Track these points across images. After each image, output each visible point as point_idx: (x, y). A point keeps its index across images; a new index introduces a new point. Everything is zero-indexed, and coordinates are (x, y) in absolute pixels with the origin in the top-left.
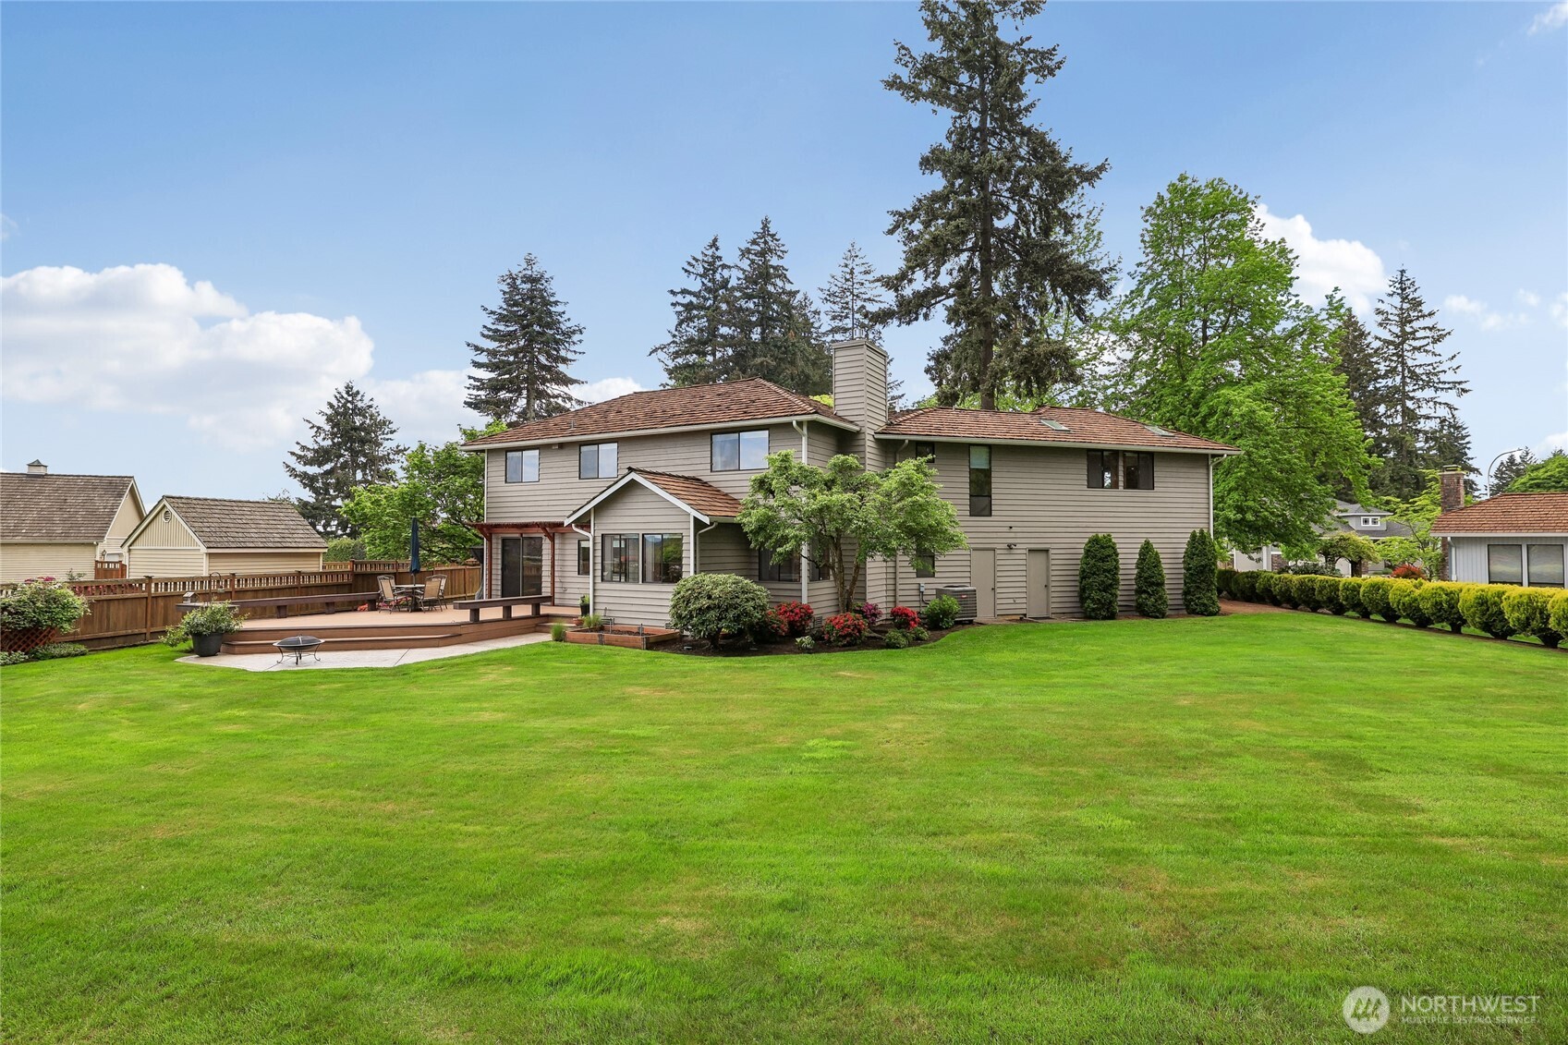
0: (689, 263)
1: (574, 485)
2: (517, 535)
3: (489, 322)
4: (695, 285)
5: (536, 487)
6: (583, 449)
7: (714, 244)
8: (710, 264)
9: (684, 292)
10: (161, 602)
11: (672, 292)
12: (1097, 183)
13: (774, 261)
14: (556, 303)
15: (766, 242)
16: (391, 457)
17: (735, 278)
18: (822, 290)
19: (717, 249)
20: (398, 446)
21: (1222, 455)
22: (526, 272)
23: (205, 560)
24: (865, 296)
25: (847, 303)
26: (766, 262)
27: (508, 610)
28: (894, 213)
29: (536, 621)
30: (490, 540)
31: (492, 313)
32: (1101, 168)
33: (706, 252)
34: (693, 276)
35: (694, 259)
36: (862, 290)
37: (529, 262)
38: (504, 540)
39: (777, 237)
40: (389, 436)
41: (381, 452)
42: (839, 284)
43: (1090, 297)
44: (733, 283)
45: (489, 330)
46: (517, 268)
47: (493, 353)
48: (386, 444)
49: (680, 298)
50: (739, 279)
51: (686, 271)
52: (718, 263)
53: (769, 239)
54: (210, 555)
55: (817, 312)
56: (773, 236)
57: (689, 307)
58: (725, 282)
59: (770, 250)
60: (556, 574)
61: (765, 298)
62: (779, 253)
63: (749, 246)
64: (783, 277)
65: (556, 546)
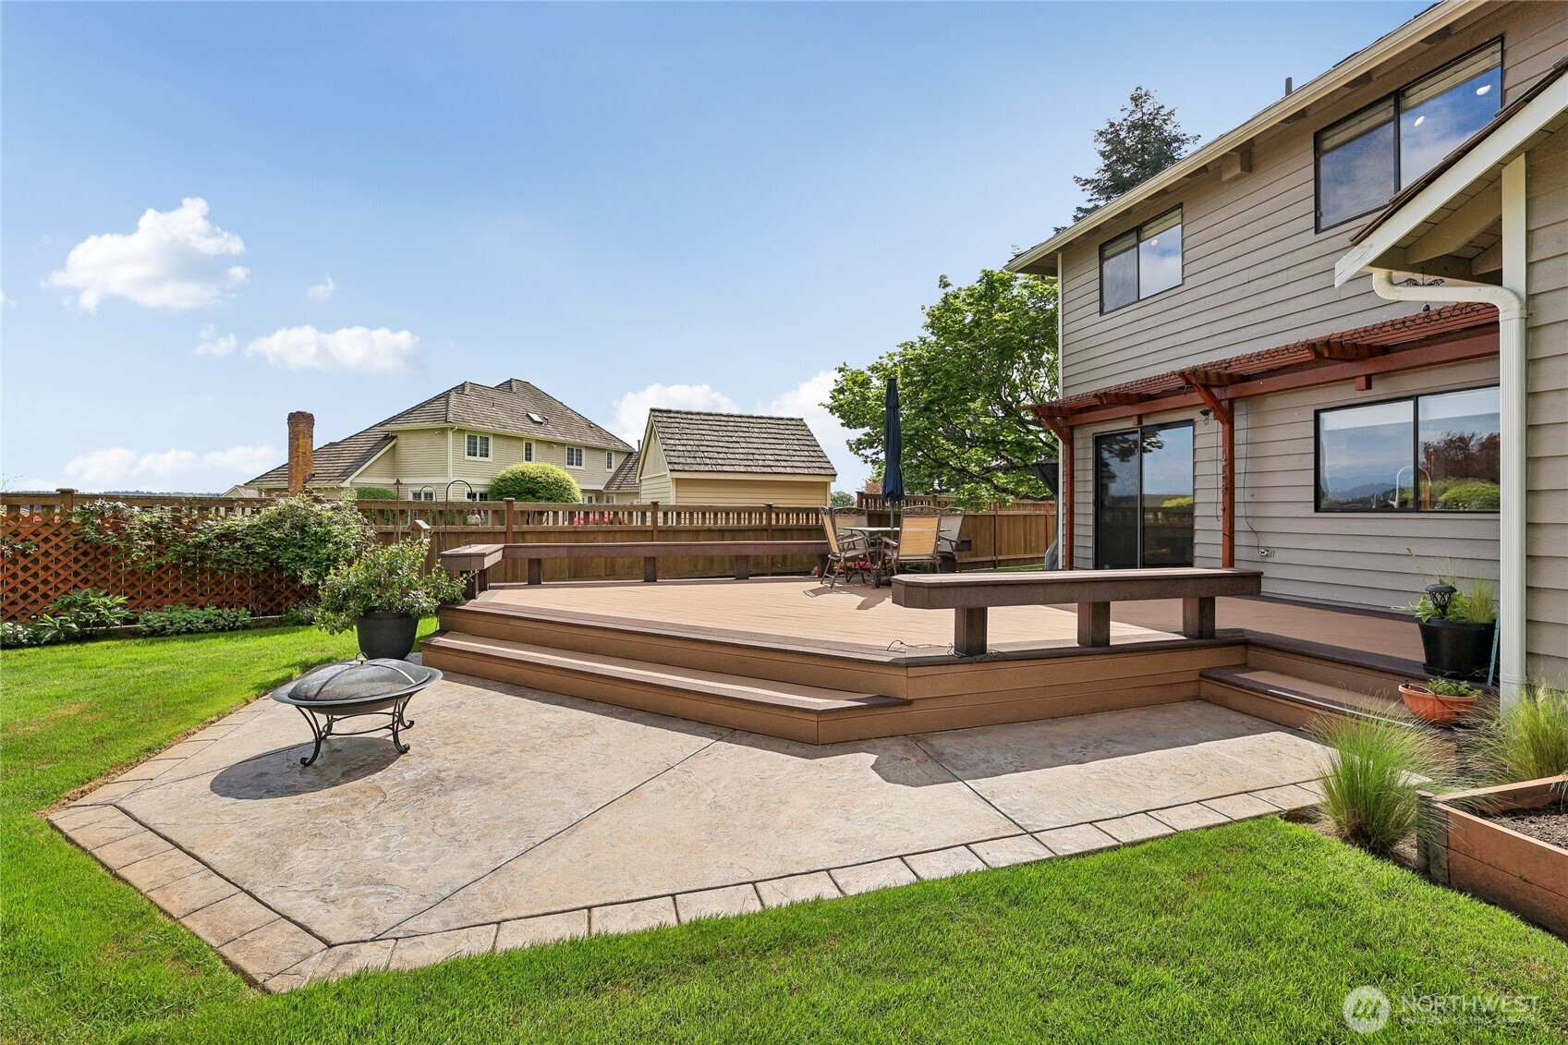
2: (1130, 424)
5: (1176, 301)
23: (672, 488)
27: (1096, 619)
29: (1204, 659)
30: (1070, 443)
37: (1138, 100)
38: (1099, 441)
54: (678, 481)
60: (1239, 510)
65: (1240, 436)
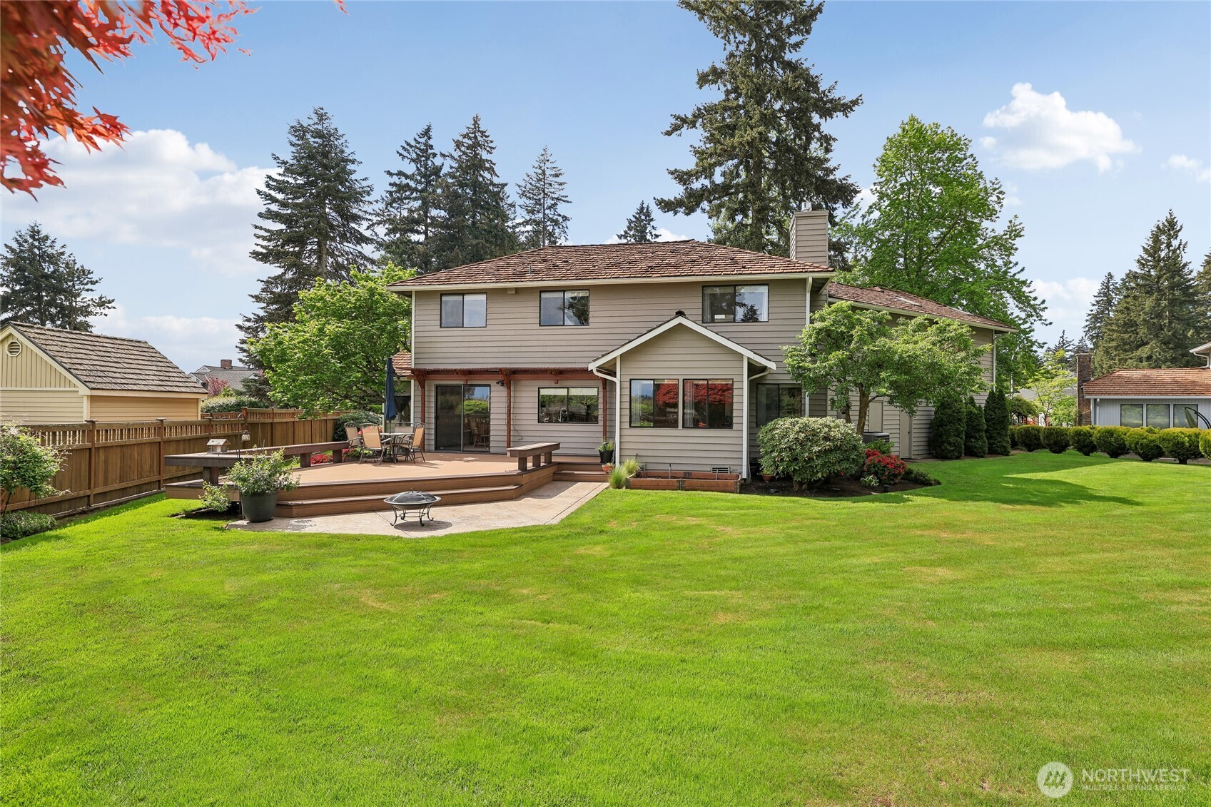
0: (404, 148)
1: (535, 332)
2: (457, 382)
3: (276, 172)
4: (410, 169)
5: (483, 333)
6: (544, 295)
7: (427, 133)
8: (422, 151)
9: (400, 174)
10: (102, 455)
11: (389, 173)
12: (851, 115)
13: (484, 155)
14: (353, 162)
15: (476, 137)
16: (92, 308)
17: (448, 166)
18: (519, 186)
19: (429, 138)
20: (101, 298)
21: (1007, 332)
22: (316, 126)
23: (86, 404)
24: (554, 196)
25: (540, 200)
26: (476, 155)
28: (677, 118)
30: (423, 387)
31: (284, 163)
32: (855, 102)
33: (420, 140)
34: (407, 161)
35: (408, 144)
36: (552, 190)
37: (322, 117)
38: (437, 387)
39: (487, 134)
40: (89, 286)
41: (79, 302)
42: (533, 183)
43: (837, 206)
44: (446, 170)
45: (274, 180)
46: (308, 120)
47: (284, 204)
48: (84, 294)
49: (395, 179)
50: (451, 167)
51: (401, 155)
52: (430, 151)
53: (478, 135)
54: (92, 398)
55: (512, 205)
56: (483, 132)
57: (402, 188)
58: (437, 171)
59: (479, 145)
60: (511, 422)
61: (478, 186)
62: (488, 149)
63: (461, 139)
64: (491, 170)
65: (512, 394)
